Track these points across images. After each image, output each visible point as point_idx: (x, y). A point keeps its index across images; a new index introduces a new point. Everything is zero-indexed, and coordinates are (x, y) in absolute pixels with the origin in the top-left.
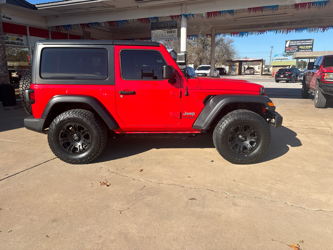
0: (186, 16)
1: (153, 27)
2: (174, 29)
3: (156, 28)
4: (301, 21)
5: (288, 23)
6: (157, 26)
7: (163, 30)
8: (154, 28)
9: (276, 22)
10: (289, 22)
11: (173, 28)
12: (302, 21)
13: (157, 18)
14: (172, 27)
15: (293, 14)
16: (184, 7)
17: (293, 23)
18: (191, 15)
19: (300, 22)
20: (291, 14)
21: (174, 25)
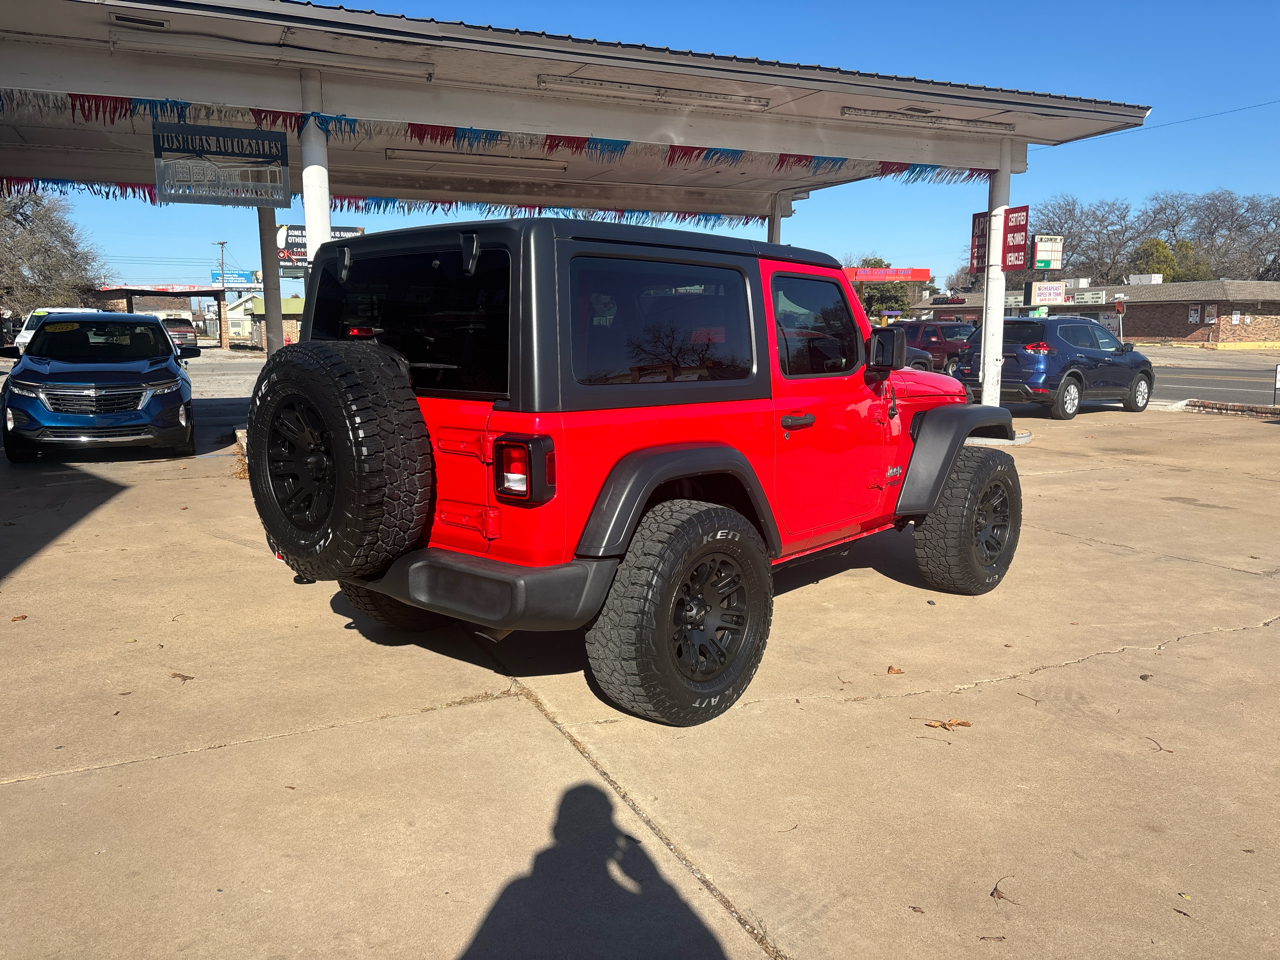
0: (324, 123)
1: (166, 146)
2: (272, 168)
3: (178, 150)
4: (556, 186)
5: (522, 186)
6: (185, 141)
7: (220, 165)
8: (170, 150)
9: (487, 177)
10: (524, 183)
11: (269, 163)
12: (559, 186)
13: (181, 108)
14: (264, 156)
15: (566, 164)
16: (313, 85)
17: (536, 189)
18: (347, 121)
19: (553, 187)
20: (562, 164)
21: (274, 150)
